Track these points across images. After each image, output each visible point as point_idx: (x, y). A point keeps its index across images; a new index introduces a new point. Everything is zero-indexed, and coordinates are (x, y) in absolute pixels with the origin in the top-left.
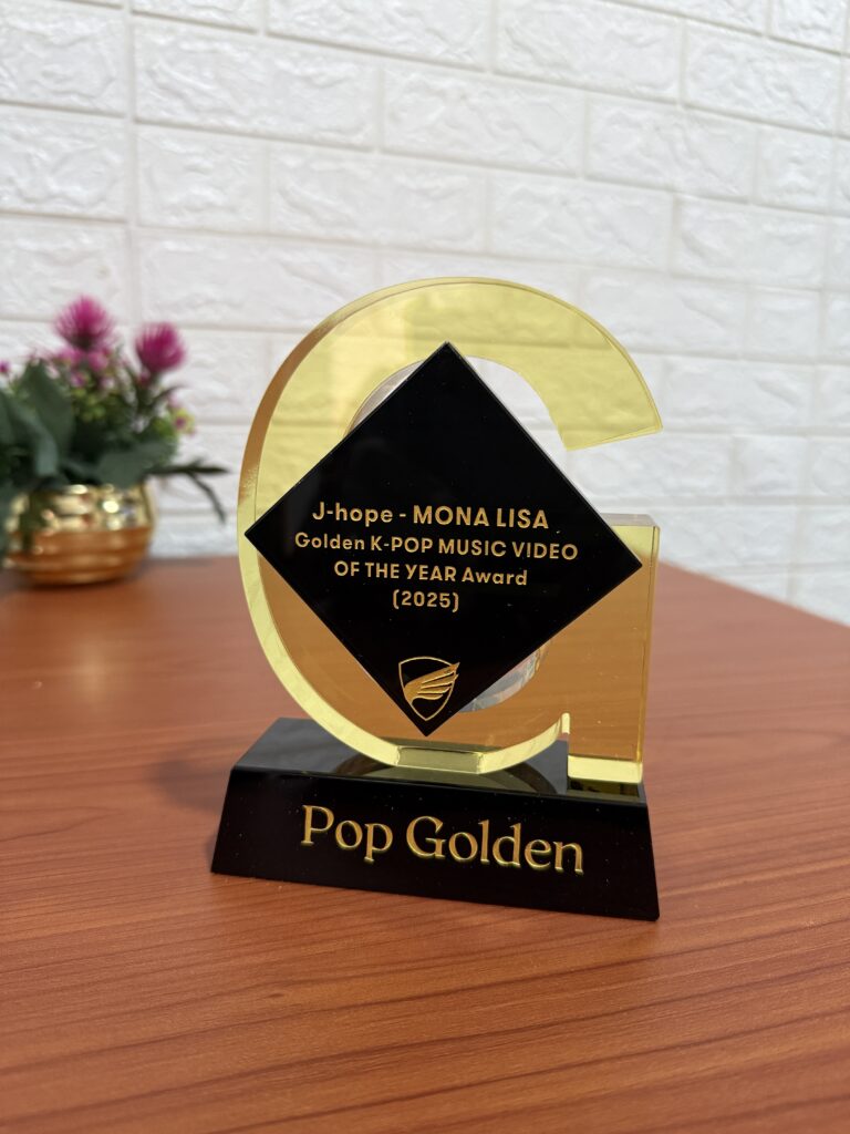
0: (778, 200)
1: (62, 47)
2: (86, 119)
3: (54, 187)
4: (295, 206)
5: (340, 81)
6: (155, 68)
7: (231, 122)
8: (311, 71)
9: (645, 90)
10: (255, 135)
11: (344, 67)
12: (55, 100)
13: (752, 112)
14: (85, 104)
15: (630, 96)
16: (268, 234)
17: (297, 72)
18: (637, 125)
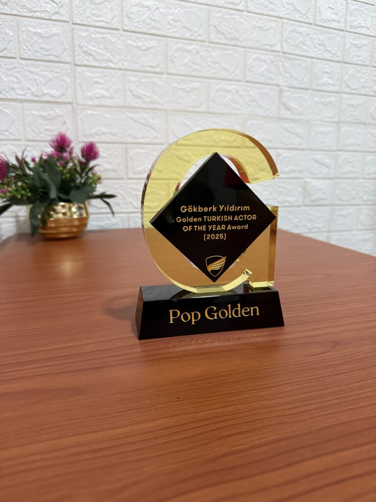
0: (320, 88)
1: (47, 38)
2: (57, 65)
3: (46, 91)
4: (135, 96)
5: (151, 48)
6: (82, 45)
7: (111, 65)
8: (140, 44)
9: (268, 47)
10: (119, 69)
11: (153, 42)
12: (45, 58)
13: (309, 54)
14: (56, 59)
15: (262, 50)
16: (125, 107)
17: (135, 44)
18: (265, 61)
